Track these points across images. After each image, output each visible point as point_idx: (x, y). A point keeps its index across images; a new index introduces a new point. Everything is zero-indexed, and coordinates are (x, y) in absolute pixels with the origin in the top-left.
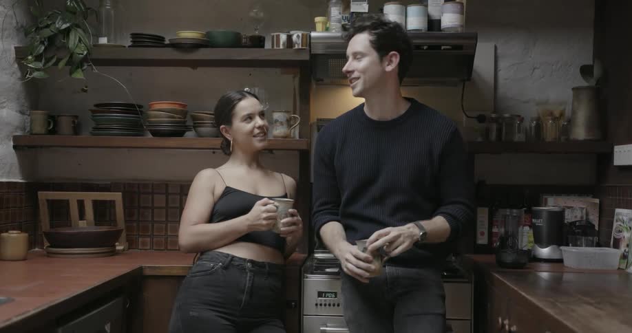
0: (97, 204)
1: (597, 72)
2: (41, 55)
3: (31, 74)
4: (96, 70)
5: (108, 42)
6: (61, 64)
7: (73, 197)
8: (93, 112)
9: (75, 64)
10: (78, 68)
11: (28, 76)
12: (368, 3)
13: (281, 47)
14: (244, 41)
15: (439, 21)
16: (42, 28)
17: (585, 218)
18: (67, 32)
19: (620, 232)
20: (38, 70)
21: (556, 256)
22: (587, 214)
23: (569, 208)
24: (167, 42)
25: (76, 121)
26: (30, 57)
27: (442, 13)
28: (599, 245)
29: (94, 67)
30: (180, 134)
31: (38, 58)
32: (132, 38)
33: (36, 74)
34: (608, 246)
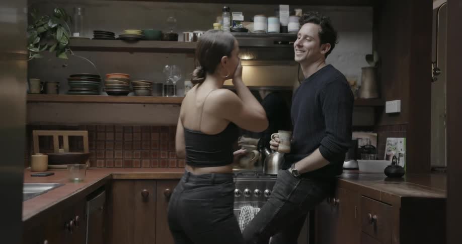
0: (71, 138)
1: (375, 58)
2: (38, 43)
3: (32, 56)
4: (73, 53)
5: (80, 35)
6: (51, 50)
7: (55, 134)
8: (69, 80)
9: (60, 49)
10: (62, 52)
11: (30, 57)
12: (243, 15)
13: (190, 41)
14: (165, 36)
15: (286, 27)
16: (38, 27)
17: (369, 144)
18: (55, 29)
19: (390, 151)
20: (37, 53)
21: (354, 166)
22: (370, 143)
23: (360, 138)
24: (117, 36)
25: (59, 85)
26: (31, 45)
27: (289, 22)
28: (377, 159)
29: (72, 52)
30: (125, 94)
31: (36, 46)
32: (94, 33)
33: (35, 56)
34: (383, 159)
